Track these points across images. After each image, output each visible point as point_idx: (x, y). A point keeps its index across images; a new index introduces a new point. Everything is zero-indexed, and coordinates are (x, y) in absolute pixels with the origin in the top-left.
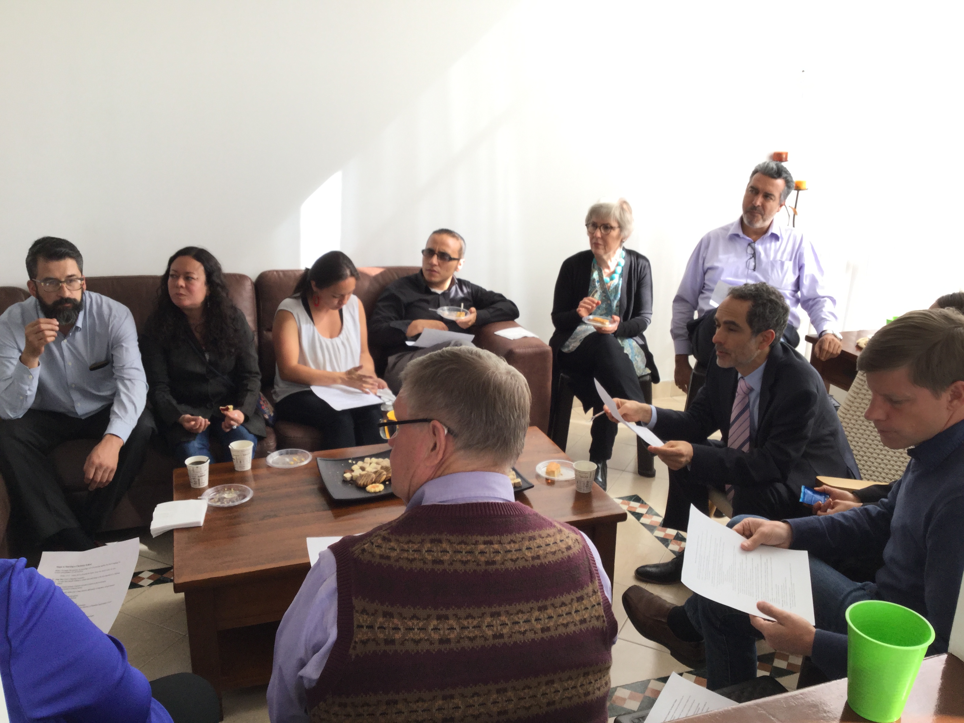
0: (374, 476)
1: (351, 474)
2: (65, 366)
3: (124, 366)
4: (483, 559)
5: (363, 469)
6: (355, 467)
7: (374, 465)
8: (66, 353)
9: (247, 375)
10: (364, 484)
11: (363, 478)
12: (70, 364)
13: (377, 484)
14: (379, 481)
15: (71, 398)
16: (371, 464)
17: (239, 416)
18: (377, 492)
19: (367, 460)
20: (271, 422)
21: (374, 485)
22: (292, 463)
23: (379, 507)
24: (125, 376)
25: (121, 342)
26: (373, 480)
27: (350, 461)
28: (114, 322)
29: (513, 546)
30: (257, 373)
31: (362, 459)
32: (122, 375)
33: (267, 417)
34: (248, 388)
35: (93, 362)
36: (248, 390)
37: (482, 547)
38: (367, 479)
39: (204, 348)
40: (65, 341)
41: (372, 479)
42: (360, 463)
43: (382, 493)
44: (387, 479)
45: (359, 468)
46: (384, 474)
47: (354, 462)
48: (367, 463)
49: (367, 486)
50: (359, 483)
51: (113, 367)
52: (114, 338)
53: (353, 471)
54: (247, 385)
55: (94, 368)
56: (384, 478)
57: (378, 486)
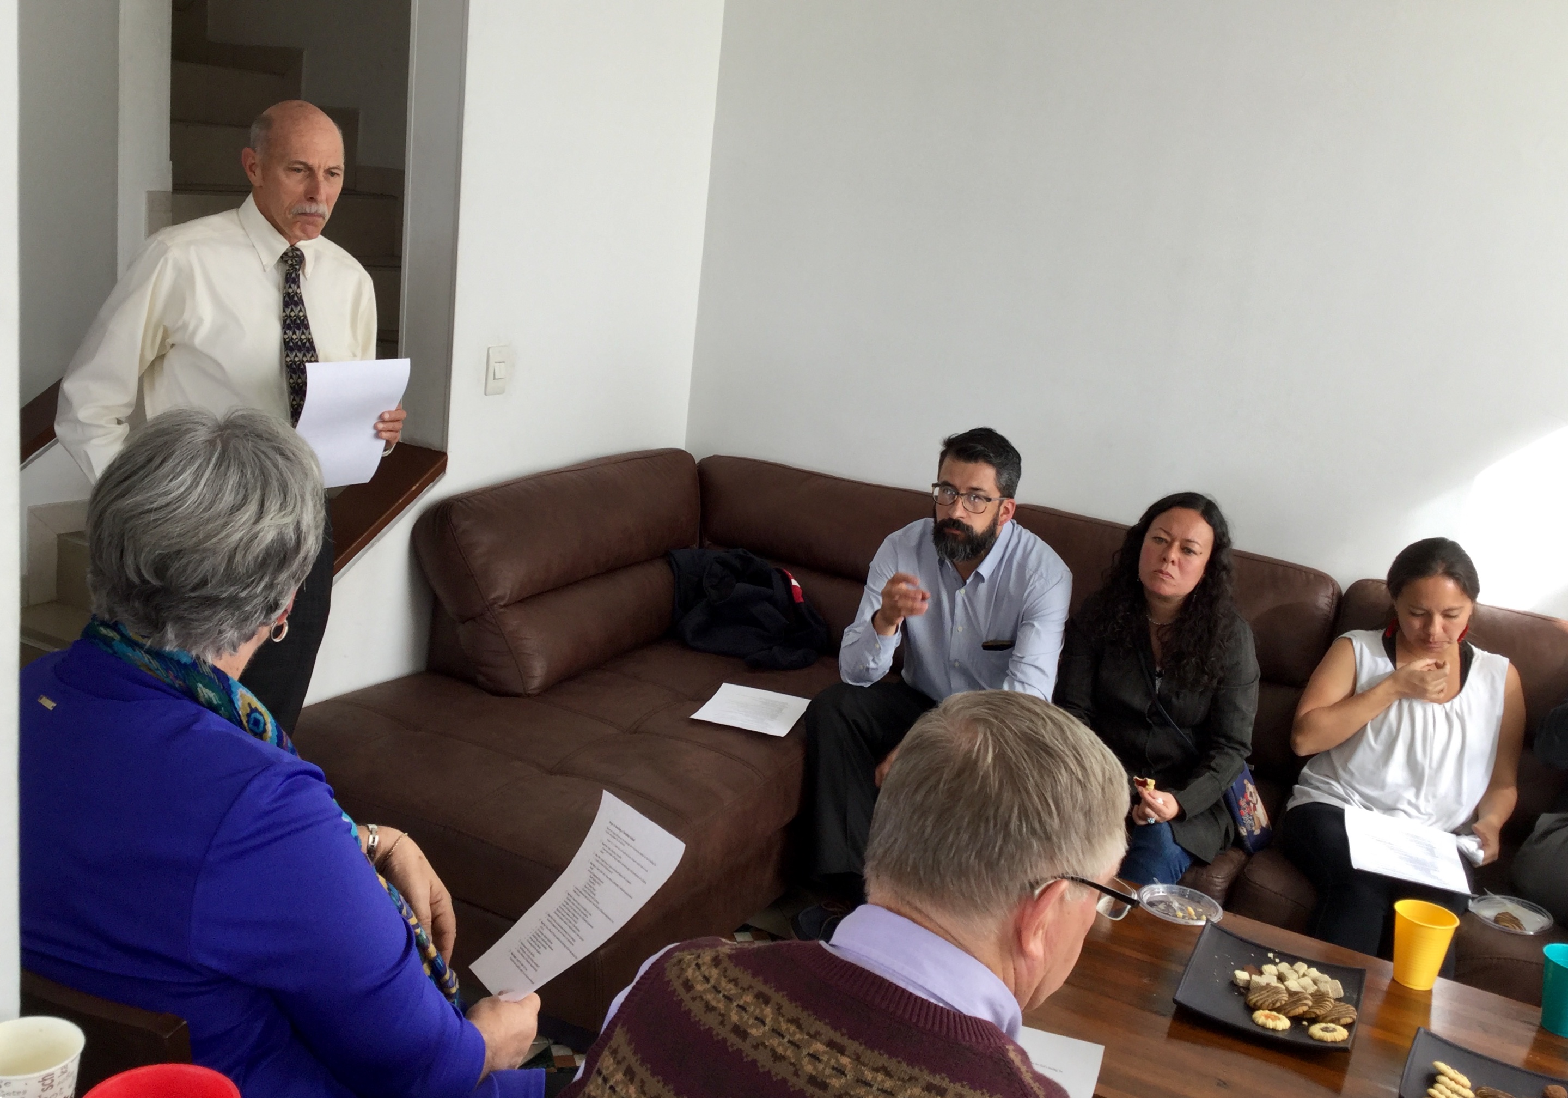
0: (1285, 997)
1: (1251, 976)
2: (952, 629)
3: (1022, 658)
4: (809, 1068)
5: (1281, 978)
6: (1269, 969)
7: (1307, 981)
8: (959, 610)
9: (1222, 741)
10: (1255, 1004)
11: (1263, 992)
12: (960, 629)
13: (1281, 1016)
14: (1289, 1012)
15: (949, 682)
16: (1304, 975)
17: (1165, 804)
18: (1268, 1029)
19: (1302, 967)
20: (1248, 844)
21: (1274, 1013)
22: (1180, 914)
23: (1251, 1055)
24: (1020, 676)
25: (1034, 619)
26: (1278, 1005)
27: (1271, 955)
28: (1036, 584)
29: (879, 1079)
30: (1243, 745)
31: (1292, 960)
32: (1016, 672)
33: (1244, 832)
34: (1213, 764)
35: (991, 638)
36: (1210, 768)
37: (819, 1047)
38: (1268, 996)
39: (1158, 669)
40: (963, 591)
41: (1276, 1001)
42: (1284, 967)
43: (1280, 1035)
44: (1308, 1016)
45: (1276, 973)
46: (1306, 1005)
47: (1277, 960)
48: (1297, 972)
49: (1259, 1009)
50: (1251, 998)
51: (1011, 655)
52: (1027, 609)
53: (1261, 973)
54: (1213, 758)
55: (987, 647)
56: (1301, 1010)
57: (1275, 1019)
